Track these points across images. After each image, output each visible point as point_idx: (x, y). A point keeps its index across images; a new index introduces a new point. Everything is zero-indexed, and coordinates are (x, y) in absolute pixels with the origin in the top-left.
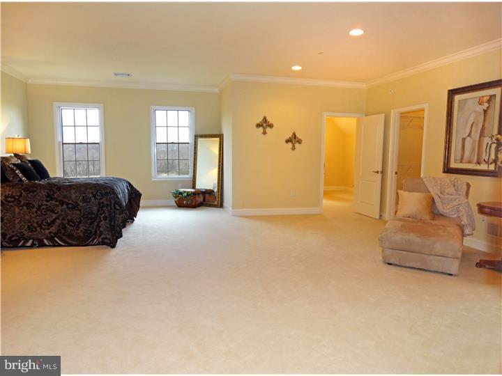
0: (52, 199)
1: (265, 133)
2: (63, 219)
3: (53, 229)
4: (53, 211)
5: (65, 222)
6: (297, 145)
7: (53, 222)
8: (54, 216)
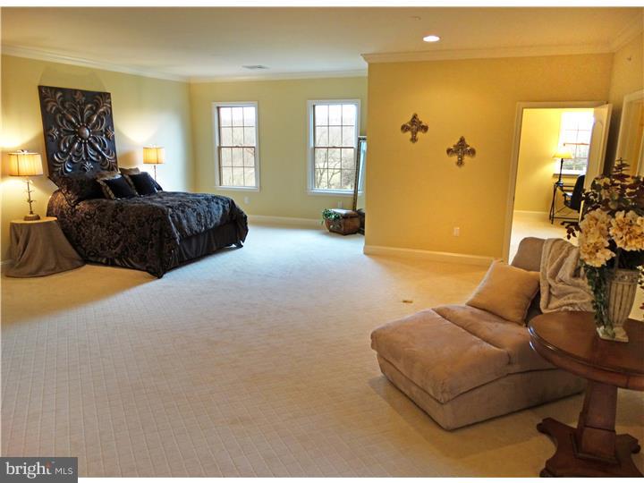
0: (116, 220)
1: (414, 140)
2: (125, 241)
3: (118, 250)
4: (117, 232)
5: (127, 244)
6: (467, 158)
7: (118, 242)
8: (118, 237)
